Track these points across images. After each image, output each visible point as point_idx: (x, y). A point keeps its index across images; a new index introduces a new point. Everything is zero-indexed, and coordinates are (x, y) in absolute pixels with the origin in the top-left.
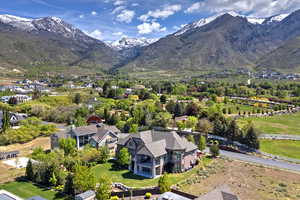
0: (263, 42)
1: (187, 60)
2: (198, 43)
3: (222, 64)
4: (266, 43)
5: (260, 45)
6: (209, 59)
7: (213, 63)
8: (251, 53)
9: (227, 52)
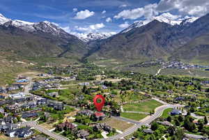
0: (177, 39)
1: (129, 53)
2: (136, 41)
3: (150, 55)
4: (180, 40)
5: (175, 41)
6: (142, 51)
7: (144, 54)
8: (169, 47)
9: (153, 47)
